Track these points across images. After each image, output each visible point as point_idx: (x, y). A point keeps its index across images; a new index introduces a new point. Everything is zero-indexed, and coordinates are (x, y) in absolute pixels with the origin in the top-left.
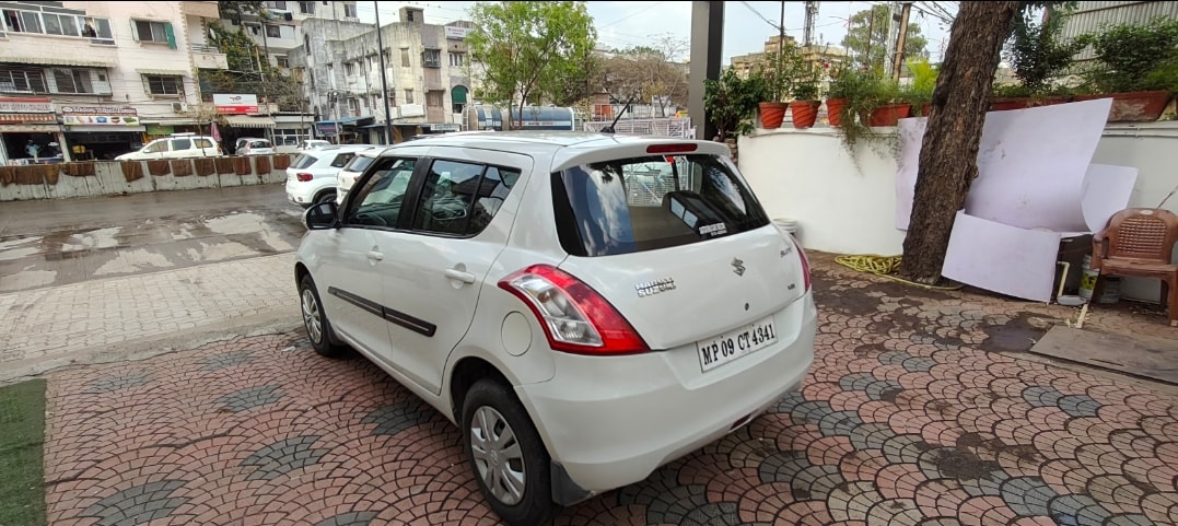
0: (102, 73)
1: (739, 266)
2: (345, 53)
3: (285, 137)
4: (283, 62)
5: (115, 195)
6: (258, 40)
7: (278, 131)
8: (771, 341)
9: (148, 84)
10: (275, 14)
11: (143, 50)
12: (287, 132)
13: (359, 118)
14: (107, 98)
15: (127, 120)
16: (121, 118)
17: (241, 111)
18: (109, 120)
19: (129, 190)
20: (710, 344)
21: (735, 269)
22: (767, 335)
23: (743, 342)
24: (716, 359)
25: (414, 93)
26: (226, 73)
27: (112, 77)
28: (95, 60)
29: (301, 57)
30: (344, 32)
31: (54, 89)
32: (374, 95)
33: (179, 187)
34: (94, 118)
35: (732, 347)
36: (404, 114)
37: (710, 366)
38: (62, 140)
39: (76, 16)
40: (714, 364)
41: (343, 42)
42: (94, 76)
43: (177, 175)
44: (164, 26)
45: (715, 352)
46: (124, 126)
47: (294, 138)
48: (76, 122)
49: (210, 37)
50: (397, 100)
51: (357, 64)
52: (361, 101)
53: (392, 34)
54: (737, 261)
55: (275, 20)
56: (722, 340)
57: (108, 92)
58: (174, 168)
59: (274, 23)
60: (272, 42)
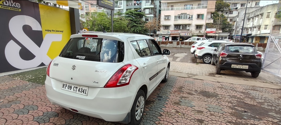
0: (189, 25)
1: (74, 67)
2: (249, 16)
3: (220, 38)
4: (231, 20)
5: (174, 47)
6: (226, 16)
7: (219, 37)
8: (84, 94)
9: (196, 27)
10: (233, 8)
11: (197, 20)
12: (221, 37)
13: (247, 34)
14: (188, 30)
15: (189, 34)
16: (188, 34)
17: (212, 32)
18: (186, 34)
19: (177, 47)
20: (65, 84)
21: (72, 67)
22: (84, 92)
23: (75, 89)
24: (65, 88)
25: (268, 27)
26: (212, 24)
27: (190, 26)
28: (189, 23)
29: (236, 18)
30: (251, 10)
31: (181, 29)
32: (254, 27)
33: (185, 47)
34: (184, 34)
35: (71, 88)
36: (262, 33)
37: (63, 88)
38: (179, 37)
39: (188, 15)
40: (64, 89)
41: (249, 13)
42: (188, 26)
43: (185, 45)
44: (202, 15)
45: (66, 86)
46: (189, 35)
47: (223, 39)
48: (182, 34)
49: (211, 16)
50: (261, 29)
51: (251, 19)
52: (250, 29)
53: (266, 9)
54: (74, 66)
55: (233, 10)
56: (69, 85)
57: (189, 29)
58: (185, 43)
59: (232, 11)
60: (230, 15)
